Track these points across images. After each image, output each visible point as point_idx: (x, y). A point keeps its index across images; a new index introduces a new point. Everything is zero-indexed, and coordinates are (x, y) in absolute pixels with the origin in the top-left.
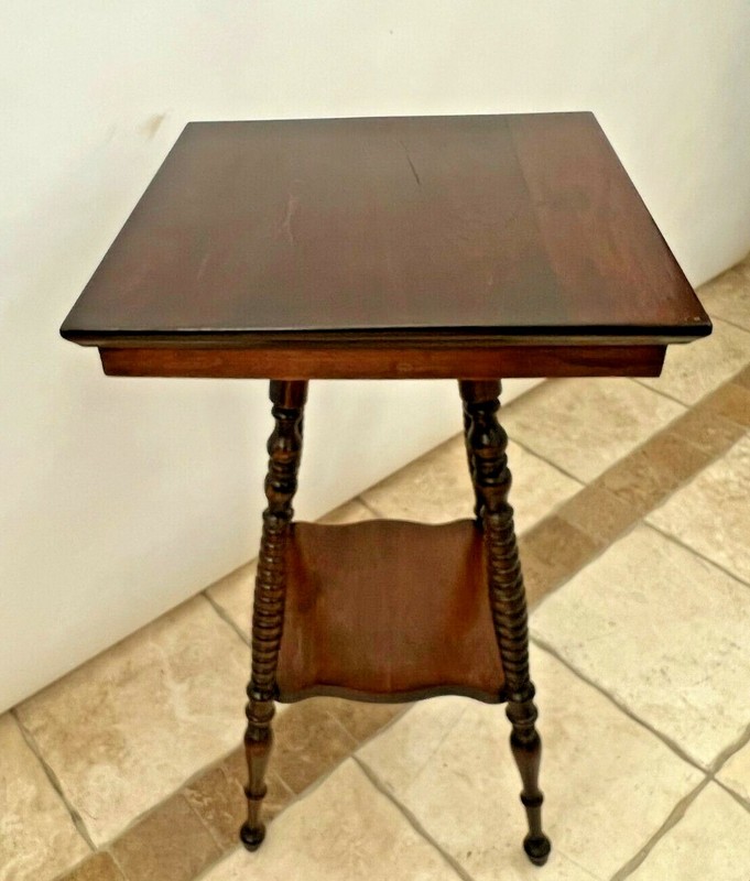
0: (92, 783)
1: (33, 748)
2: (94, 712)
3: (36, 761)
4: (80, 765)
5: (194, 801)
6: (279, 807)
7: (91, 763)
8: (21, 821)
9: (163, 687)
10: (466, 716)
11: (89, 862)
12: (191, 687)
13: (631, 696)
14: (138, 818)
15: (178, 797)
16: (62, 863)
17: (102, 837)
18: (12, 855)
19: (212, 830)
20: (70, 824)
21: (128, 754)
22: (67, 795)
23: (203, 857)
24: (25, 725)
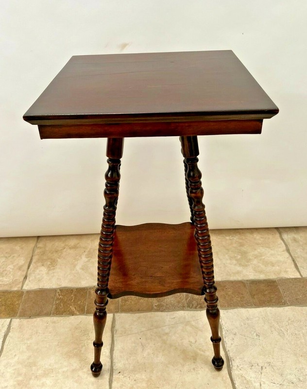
0: (38, 270)
1: (33, 251)
3: (31, 255)
4: (40, 264)
5: (57, 294)
6: (78, 313)
7: (43, 265)
9: (80, 256)
10: (164, 328)
11: (18, 291)
12: (89, 261)
14: (40, 289)
15: (55, 290)
16: (11, 287)
17: (27, 287)
18: (3, 276)
19: (54, 306)
20: (23, 278)
21: (54, 269)
22: (29, 270)
23: (45, 312)
24: (38, 244)
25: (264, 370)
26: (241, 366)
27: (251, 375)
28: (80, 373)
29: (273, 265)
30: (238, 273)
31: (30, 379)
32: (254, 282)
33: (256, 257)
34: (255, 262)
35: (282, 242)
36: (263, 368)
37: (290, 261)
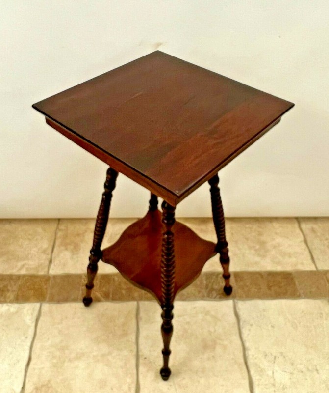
0: (62, 255)
1: (56, 234)
2: (78, 235)
3: (53, 238)
4: (63, 248)
5: (83, 280)
6: (103, 300)
7: (66, 249)
8: (38, 252)
11: (43, 276)
13: (253, 356)
14: (66, 274)
15: (79, 276)
16: (38, 271)
17: (53, 272)
20: (48, 262)
21: (77, 254)
22: (54, 253)
23: (72, 298)
24: (59, 226)
25: (277, 359)
26: (256, 355)
27: (265, 364)
28: (110, 357)
29: (290, 256)
30: (256, 263)
31: (64, 361)
32: (271, 274)
33: (274, 247)
34: (273, 252)
35: (300, 232)
36: (277, 358)
37: (307, 252)
